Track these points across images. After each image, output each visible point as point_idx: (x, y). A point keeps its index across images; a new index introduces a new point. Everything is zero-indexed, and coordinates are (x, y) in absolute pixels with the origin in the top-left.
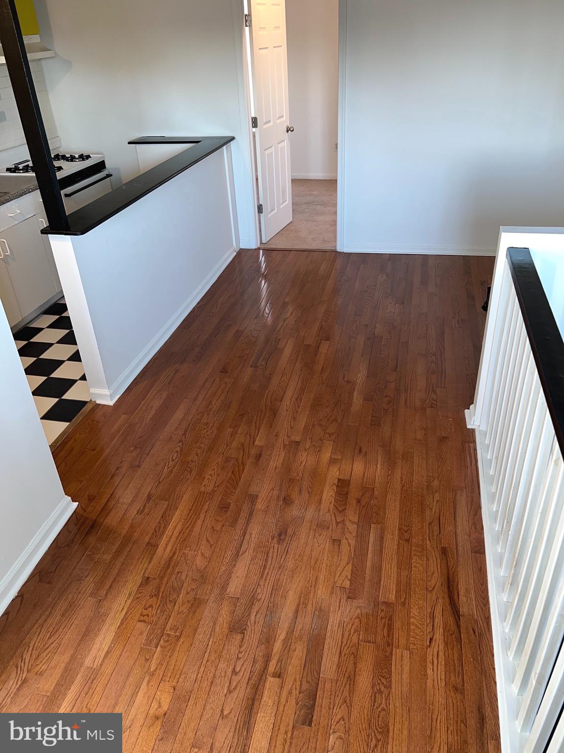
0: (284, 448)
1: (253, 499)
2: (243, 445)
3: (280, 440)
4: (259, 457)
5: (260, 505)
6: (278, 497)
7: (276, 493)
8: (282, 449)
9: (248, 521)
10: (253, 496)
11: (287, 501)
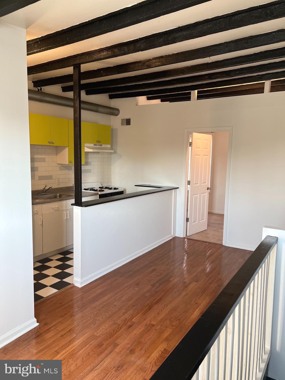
0: (145, 326)
1: (116, 345)
2: (126, 319)
3: (145, 322)
4: (130, 327)
5: (117, 350)
6: (129, 348)
7: (128, 346)
8: (144, 326)
9: (107, 356)
10: (116, 344)
11: (132, 352)
